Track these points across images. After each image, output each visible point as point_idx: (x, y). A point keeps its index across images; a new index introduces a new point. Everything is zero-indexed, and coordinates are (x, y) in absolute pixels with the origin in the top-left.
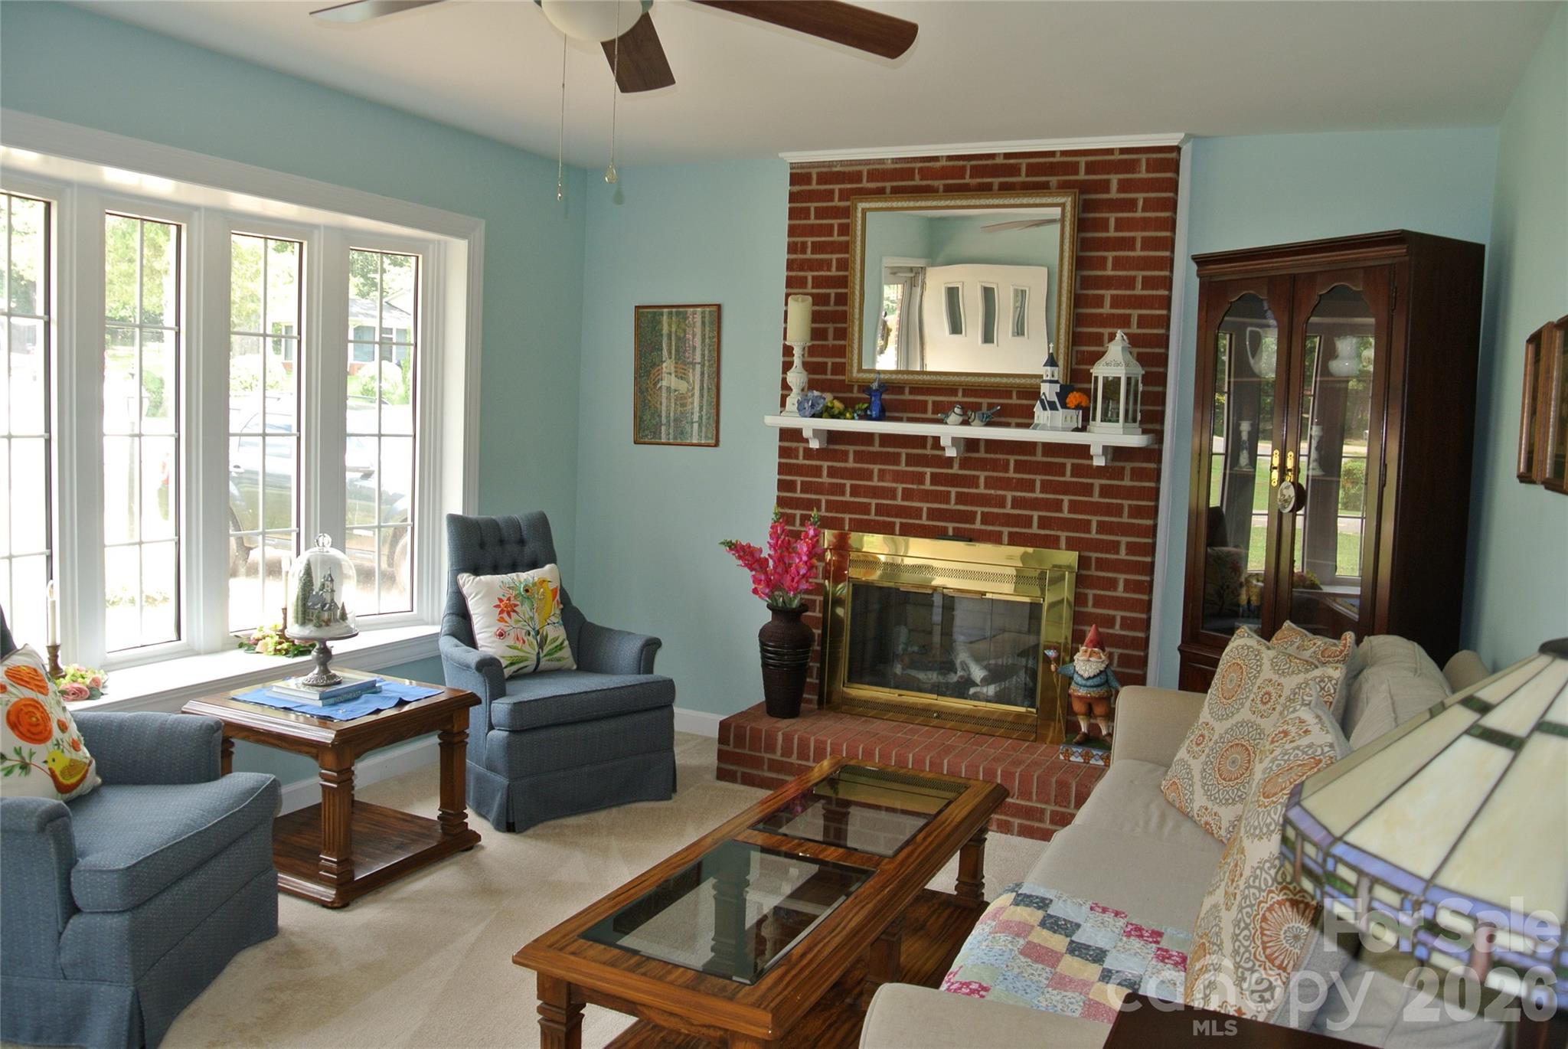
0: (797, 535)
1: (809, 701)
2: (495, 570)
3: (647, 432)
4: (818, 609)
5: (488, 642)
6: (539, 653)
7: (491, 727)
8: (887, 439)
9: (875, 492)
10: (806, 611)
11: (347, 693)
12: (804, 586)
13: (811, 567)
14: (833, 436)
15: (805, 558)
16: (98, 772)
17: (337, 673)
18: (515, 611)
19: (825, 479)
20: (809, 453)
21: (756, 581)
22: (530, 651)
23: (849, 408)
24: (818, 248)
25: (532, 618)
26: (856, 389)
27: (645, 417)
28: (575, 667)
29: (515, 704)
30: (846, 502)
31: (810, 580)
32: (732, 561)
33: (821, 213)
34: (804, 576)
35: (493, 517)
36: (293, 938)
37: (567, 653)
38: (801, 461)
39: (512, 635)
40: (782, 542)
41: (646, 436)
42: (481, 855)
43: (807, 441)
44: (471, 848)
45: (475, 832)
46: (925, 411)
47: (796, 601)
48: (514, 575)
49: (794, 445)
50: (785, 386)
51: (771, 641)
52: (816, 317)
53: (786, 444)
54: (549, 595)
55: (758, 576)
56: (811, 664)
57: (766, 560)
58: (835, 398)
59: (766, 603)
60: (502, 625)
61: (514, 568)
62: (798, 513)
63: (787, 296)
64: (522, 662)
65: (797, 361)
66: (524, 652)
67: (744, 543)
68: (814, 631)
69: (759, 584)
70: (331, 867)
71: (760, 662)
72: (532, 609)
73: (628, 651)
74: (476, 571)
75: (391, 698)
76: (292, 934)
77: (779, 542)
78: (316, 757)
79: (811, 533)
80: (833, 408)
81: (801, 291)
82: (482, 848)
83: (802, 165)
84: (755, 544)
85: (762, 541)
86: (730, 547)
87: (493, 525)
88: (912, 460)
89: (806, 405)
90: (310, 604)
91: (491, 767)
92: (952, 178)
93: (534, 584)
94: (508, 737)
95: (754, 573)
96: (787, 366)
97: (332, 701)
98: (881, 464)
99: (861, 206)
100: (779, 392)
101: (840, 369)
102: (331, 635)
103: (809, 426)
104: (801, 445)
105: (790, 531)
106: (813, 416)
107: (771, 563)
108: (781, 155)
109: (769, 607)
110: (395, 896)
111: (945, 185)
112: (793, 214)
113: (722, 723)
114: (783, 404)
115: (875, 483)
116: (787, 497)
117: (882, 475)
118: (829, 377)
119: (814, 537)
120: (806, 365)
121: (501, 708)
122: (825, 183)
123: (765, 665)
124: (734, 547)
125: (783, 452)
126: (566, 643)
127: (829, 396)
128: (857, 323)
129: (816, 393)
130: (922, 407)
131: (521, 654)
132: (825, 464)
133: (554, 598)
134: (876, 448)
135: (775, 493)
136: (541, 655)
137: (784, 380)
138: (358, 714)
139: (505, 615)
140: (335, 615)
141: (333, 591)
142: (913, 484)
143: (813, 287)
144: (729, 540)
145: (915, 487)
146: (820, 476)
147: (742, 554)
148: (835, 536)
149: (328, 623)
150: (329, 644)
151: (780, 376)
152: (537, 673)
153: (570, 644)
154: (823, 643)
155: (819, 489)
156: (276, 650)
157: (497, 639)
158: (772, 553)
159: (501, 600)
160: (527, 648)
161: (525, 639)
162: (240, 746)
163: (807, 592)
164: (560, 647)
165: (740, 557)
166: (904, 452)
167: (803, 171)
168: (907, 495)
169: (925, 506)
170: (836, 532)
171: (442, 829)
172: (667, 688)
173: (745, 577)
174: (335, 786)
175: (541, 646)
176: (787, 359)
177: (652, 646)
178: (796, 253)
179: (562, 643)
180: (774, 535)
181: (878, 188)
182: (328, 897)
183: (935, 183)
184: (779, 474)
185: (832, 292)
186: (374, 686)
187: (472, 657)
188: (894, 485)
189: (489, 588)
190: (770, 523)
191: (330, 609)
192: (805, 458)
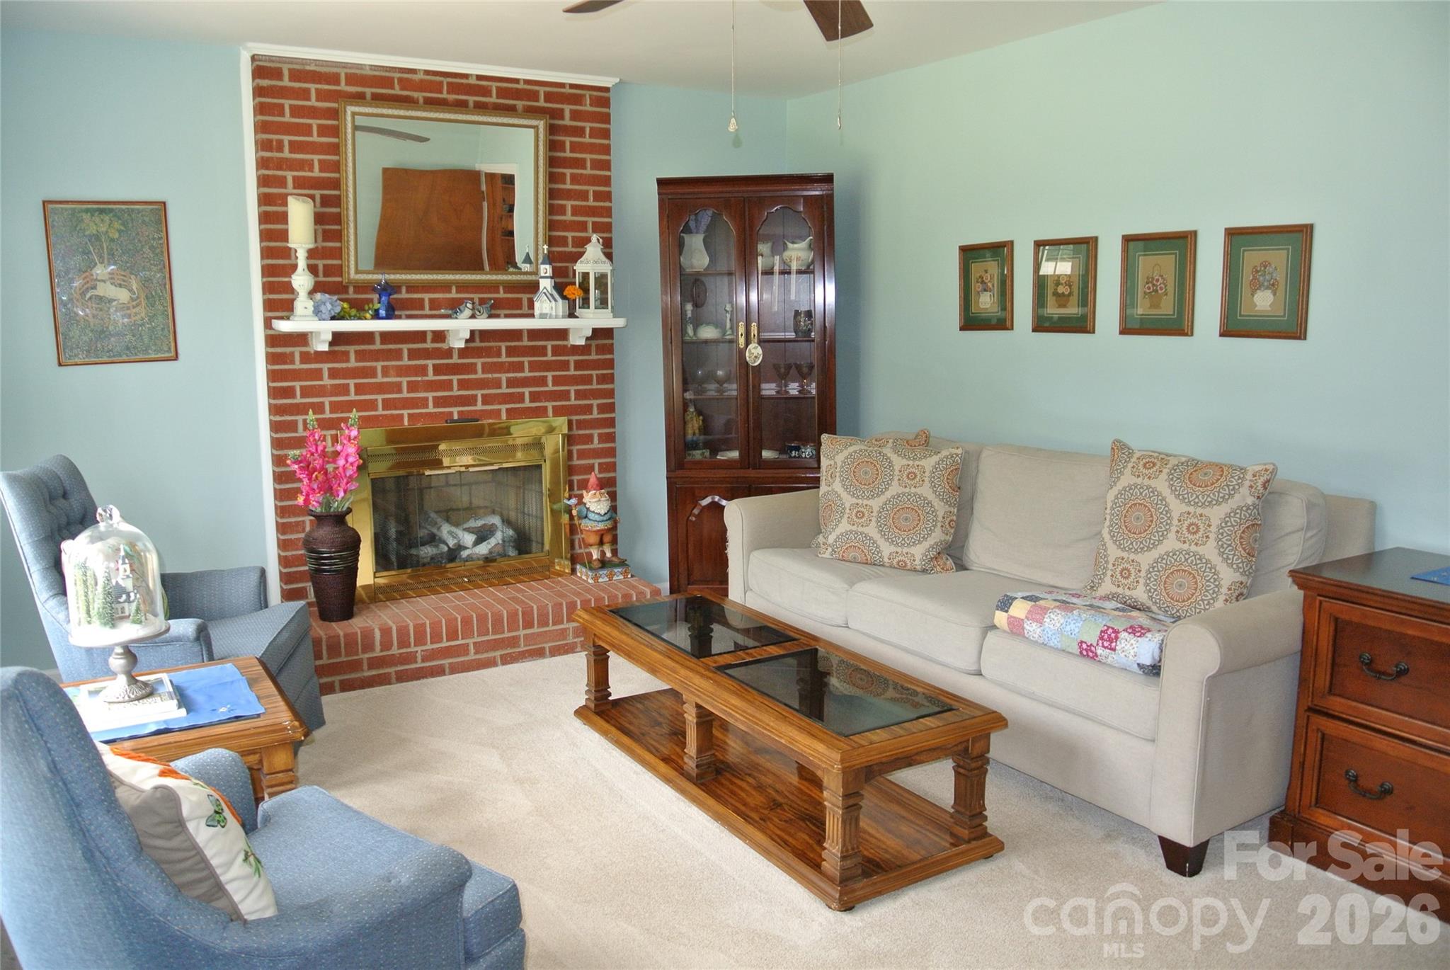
8: (387, 336)
9: (380, 388)
14: (335, 338)
15: (351, 460)
19: (327, 381)
20: (309, 357)
23: (358, 309)
24: (296, 147)
26: (352, 290)
27: (72, 334)
30: (351, 401)
33: (297, 112)
38: (297, 366)
41: (76, 354)
43: (312, 344)
46: (422, 308)
49: (287, 350)
53: (278, 350)
62: (299, 418)
65: (301, 263)
79: (354, 433)
81: (281, 190)
83: (273, 59)
88: (413, 354)
89: (324, 308)
92: (431, 92)
98: (383, 361)
99: (350, 109)
101: (339, 270)
103: (322, 329)
104: (302, 349)
111: (423, 98)
115: (380, 379)
116: (286, 404)
117: (386, 371)
122: (299, 81)
125: (276, 358)
128: (352, 225)
129: (327, 295)
130: (419, 304)
132: (328, 367)
134: (378, 346)
142: (416, 376)
145: (420, 379)
146: (321, 379)
155: (321, 391)
166: (405, 348)
167: (276, 65)
168: (413, 387)
169: (430, 395)
180: (313, 441)
181: (357, 92)
183: (415, 95)
184: (269, 381)
185: (328, 193)
188: (398, 379)
192: (302, 362)
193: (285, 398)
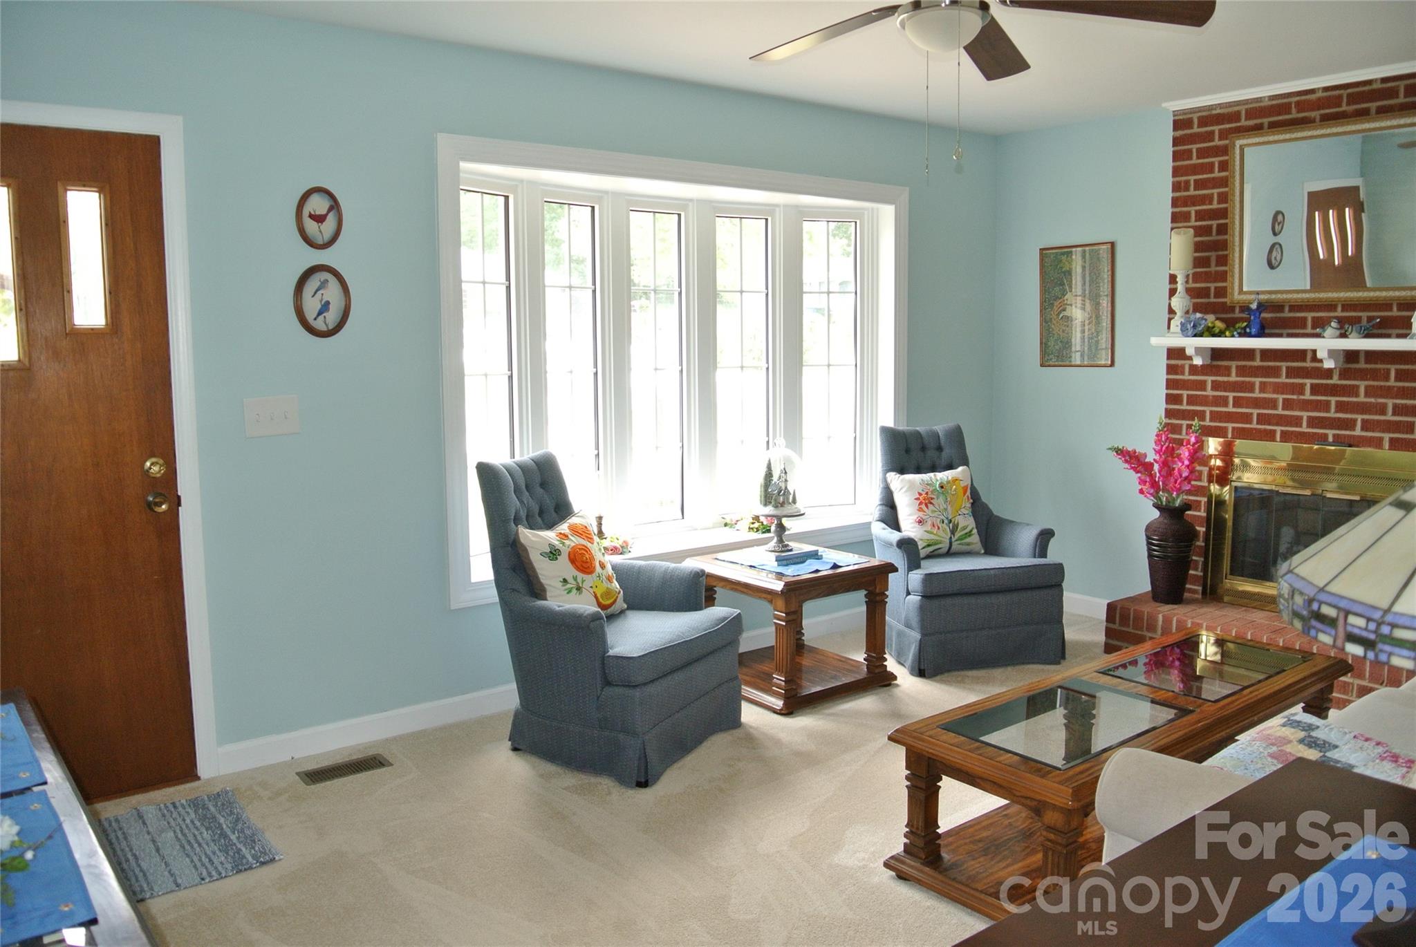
0: (1180, 443)
1: (1194, 592)
2: (918, 470)
3: (1051, 356)
4: (1203, 508)
5: (910, 527)
6: (951, 538)
7: (908, 593)
8: (1267, 354)
9: (1256, 403)
10: (1190, 510)
11: (797, 558)
12: (1186, 487)
13: (1192, 471)
14: (1217, 354)
15: (1187, 463)
16: (625, 601)
17: (790, 543)
18: (931, 503)
19: (1209, 392)
20: (1194, 370)
21: (1142, 482)
22: (944, 536)
23: (1231, 326)
24: (1199, 185)
25: (946, 509)
26: (1237, 310)
27: (1049, 343)
28: (983, 551)
29: (926, 574)
30: (1229, 412)
31: (1193, 483)
32: (1119, 464)
33: (1202, 153)
34: (1186, 478)
35: (918, 429)
36: (751, 730)
37: (975, 538)
38: (1187, 377)
39: (930, 523)
40: (1167, 448)
41: (1051, 359)
42: (896, 691)
43: (1190, 358)
44: (889, 685)
45: (892, 673)
46: (1304, 326)
47: (1179, 501)
48: (932, 475)
49: (1180, 362)
50: (1171, 311)
51: (1157, 535)
52: (1198, 247)
53: (1173, 362)
54: (961, 492)
55: (1143, 478)
56: (1194, 558)
57: (1151, 465)
58: (1217, 319)
59: (1152, 503)
60: (921, 514)
61: (933, 469)
62: (1185, 423)
63: (1172, 229)
64: (936, 544)
65: (1180, 287)
66: (939, 536)
67: (1130, 449)
68: (1198, 528)
69: (1145, 485)
70: (780, 685)
71: (1146, 554)
72: (946, 501)
73: (1025, 539)
74: (902, 471)
75: (827, 563)
76: (751, 727)
77: (1164, 448)
78: (771, 602)
79: (1193, 440)
80: (1214, 327)
81: (1186, 224)
82: (897, 685)
83: (1184, 112)
84: (1140, 449)
85: (1148, 449)
86: (1117, 452)
87: (918, 435)
88: (1291, 373)
89: (1189, 327)
90: (770, 490)
91: (908, 626)
92: (1329, 107)
93: (948, 482)
94: (921, 600)
95: (1139, 475)
96: (1172, 292)
97: (785, 562)
98: (1261, 377)
99: (1239, 143)
100: (1167, 316)
101: (1221, 292)
102: (785, 513)
103: (1191, 344)
104: (1187, 363)
105: (1175, 439)
106: (1195, 336)
107: (1156, 467)
108: (1164, 105)
109: (1156, 506)
110: (827, 711)
111: (1321, 115)
112: (1176, 156)
113: (1109, 605)
114: (1169, 327)
115: (1257, 394)
116: (1174, 409)
117: (1263, 387)
118: (1212, 300)
119: (1194, 444)
120: (1189, 291)
121: (916, 577)
122: (1206, 126)
123: (1150, 556)
124: (1121, 452)
125: (1171, 369)
126: (975, 531)
127: (1211, 318)
128: (1237, 249)
129: (1198, 315)
130: (1301, 323)
131: (938, 538)
132: (1209, 379)
133: (965, 493)
134: (1257, 363)
135: (1163, 405)
136: (953, 540)
137: (1170, 304)
138: (803, 572)
139: (923, 506)
140: (788, 499)
141: (786, 481)
142: (1293, 394)
143: (1196, 221)
144: (1116, 446)
145: (1295, 397)
146: (1205, 390)
147: (1127, 458)
148: (1221, 444)
149: (782, 505)
150: (785, 521)
151: (1168, 302)
152: (949, 554)
153: (978, 532)
154: (1207, 540)
155: (1204, 401)
156: (749, 528)
157: (917, 525)
158: (1157, 457)
159: (920, 494)
160: (941, 533)
161: (940, 526)
162: (720, 592)
163: (1189, 492)
164: (969, 534)
165: (1126, 461)
166: (1284, 365)
167: (1185, 117)
168: (1288, 404)
169: (1305, 415)
170: (1221, 440)
171: (867, 668)
172: (1058, 569)
173: (1131, 479)
174: (784, 624)
175: (953, 532)
176: (1173, 286)
177: (1045, 536)
178: (1180, 192)
179: (971, 531)
180: (1158, 442)
181: (1256, 124)
182: (778, 706)
183: (1313, 114)
184: (1167, 388)
185: (1214, 223)
186: (817, 554)
187: (895, 536)
188: (1275, 396)
189: (912, 485)
190: (1155, 431)
191: (784, 494)
192: (1190, 374)
193: (1175, 404)
